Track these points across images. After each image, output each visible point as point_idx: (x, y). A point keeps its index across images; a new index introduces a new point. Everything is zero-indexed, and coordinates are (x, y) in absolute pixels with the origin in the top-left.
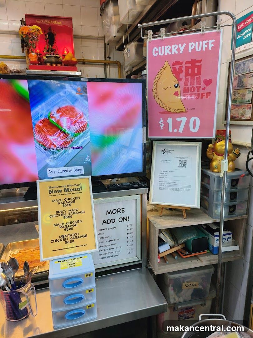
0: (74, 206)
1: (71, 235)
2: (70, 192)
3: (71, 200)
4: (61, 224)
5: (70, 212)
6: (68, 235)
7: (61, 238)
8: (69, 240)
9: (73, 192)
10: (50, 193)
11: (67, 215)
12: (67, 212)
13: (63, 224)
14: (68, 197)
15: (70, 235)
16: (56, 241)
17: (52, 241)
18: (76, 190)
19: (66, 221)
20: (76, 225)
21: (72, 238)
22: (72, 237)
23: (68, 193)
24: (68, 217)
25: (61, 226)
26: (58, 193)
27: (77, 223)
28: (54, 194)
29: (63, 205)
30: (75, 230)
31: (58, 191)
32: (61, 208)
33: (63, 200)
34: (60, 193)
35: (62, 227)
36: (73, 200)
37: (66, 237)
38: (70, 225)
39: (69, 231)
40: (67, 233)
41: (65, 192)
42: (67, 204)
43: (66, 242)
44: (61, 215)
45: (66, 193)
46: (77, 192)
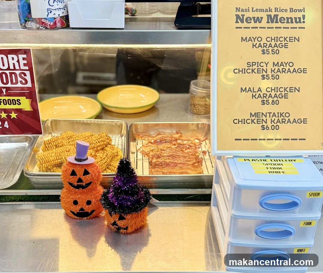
0: (284, 56)
1: (274, 115)
2: (279, 25)
3: (279, 42)
4: (256, 90)
5: (277, 68)
6: (268, 115)
7: (253, 118)
8: (269, 124)
9: (286, 25)
10: (237, 22)
11: (269, 72)
12: (270, 66)
13: (259, 90)
14: (273, 33)
15: (271, 115)
16: (244, 121)
17: (236, 121)
18: (292, 22)
19: (265, 85)
20: (286, 97)
21: (275, 122)
22: (276, 119)
23: (274, 25)
24: (270, 76)
25: (254, 94)
26: (253, 24)
27: (289, 93)
28: (245, 24)
29: (263, 51)
30: (283, 106)
32: (257, 55)
33: (264, 41)
34: (258, 25)
35: (257, 96)
36: (283, 43)
37: (264, 118)
38: (273, 94)
39: (270, 106)
40: (266, 109)
41: (268, 22)
42: (270, 48)
43: (263, 126)
44: (256, 71)
45: (270, 25)
46: (294, 25)
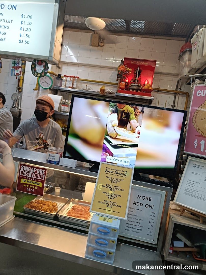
0: (118, 184)
1: (111, 203)
2: (118, 175)
4: (107, 193)
5: (115, 188)
6: (110, 202)
7: (105, 202)
8: (109, 205)
9: (120, 175)
10: (106, 172)
11: (112, 189)
12: (113, 187)
13: (108, 193)
14: (116, 177)
15: (111, 202)
16: (101, 202)
17: (99, 202)
18: (122, 175)
19: (111, 192)
20: (116, 197)
21: (112, 205)
22: (112, 204)
23: (117, 174)
24: (113, 190)
25: (107, 194)
26: (110, 173)
27: (117, 196)
28: (108, 173)
29: (112, 182)
30: (115, 200)
31: (111, 171)
32: (110, 183)
33: (113, 179)
34: (112, 173)
35: (107, 195)
36: (118, 180)
37: (108, 203)
38: (112, 196)
39: (111, 199)
40: (109, 200)
41: (115, 173)
42: (114, 181)
43: (107, 205)
44: (108, 187)
45: (116, 174)
46: (123, 176)
